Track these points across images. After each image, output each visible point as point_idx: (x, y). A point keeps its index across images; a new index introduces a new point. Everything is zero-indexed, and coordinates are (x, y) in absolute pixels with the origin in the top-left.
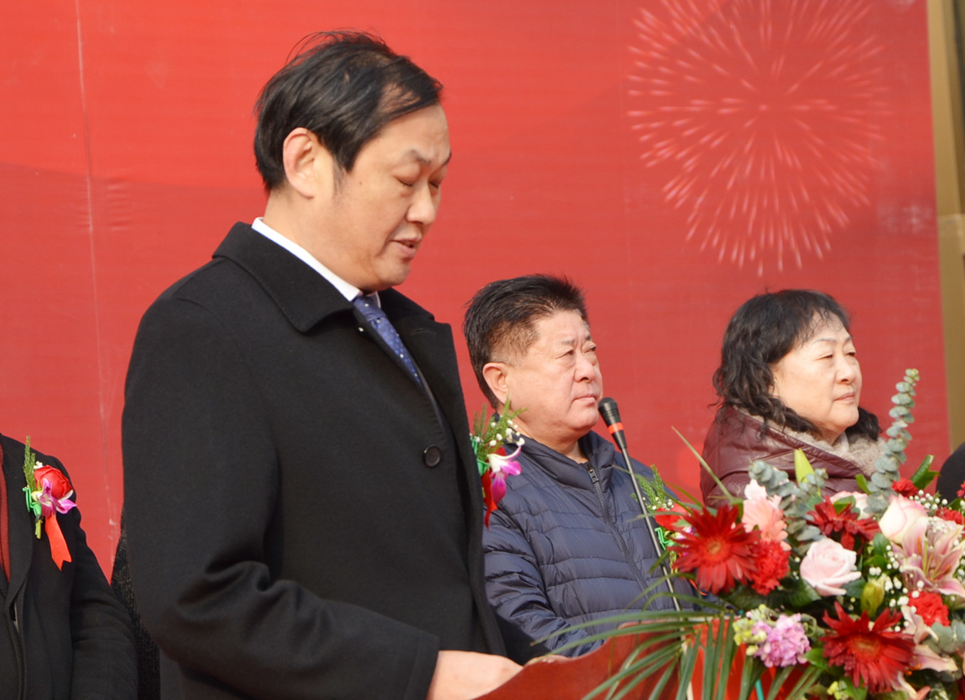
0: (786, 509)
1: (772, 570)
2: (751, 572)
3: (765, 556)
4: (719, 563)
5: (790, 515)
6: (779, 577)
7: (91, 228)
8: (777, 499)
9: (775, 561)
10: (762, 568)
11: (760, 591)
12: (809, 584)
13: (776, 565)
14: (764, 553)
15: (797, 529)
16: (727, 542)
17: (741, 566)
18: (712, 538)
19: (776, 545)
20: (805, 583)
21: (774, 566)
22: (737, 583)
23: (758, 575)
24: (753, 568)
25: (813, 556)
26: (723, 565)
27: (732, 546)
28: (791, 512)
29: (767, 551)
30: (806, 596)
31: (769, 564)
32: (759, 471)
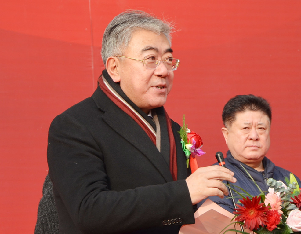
0: (282, 197)
1: (274, 222)
2: (265, 222)
3: (272, 216)
4: (253, 218)
5: (283, 199)
6: (277, 224)
7: (93, 67)
8: (278, 194)
9: (275, 218)
10: (270, 220)
11: (269, 230)
12: (289, 227)
13: (276, 219)
14: (271, 215)
15: (286, 205)
16: (256, 210)
17: (261, 220)
18: (250, 209)
19: (276, 212)
20: (288, 226)
21: (274, 220)
22: (260, 226)
23: (269, 223)
24: (266, 221)
25: (291, 217)
26: (255, 219)
27: (258, 212)
28: (284, 198)
29: (272, 214)
30: (288, 232)
31: (273, 219)
32: (270, 182)
